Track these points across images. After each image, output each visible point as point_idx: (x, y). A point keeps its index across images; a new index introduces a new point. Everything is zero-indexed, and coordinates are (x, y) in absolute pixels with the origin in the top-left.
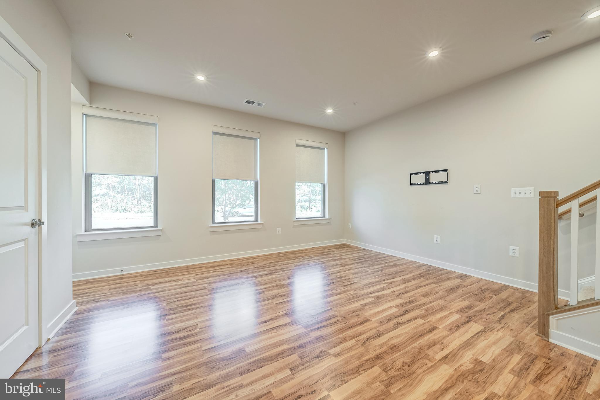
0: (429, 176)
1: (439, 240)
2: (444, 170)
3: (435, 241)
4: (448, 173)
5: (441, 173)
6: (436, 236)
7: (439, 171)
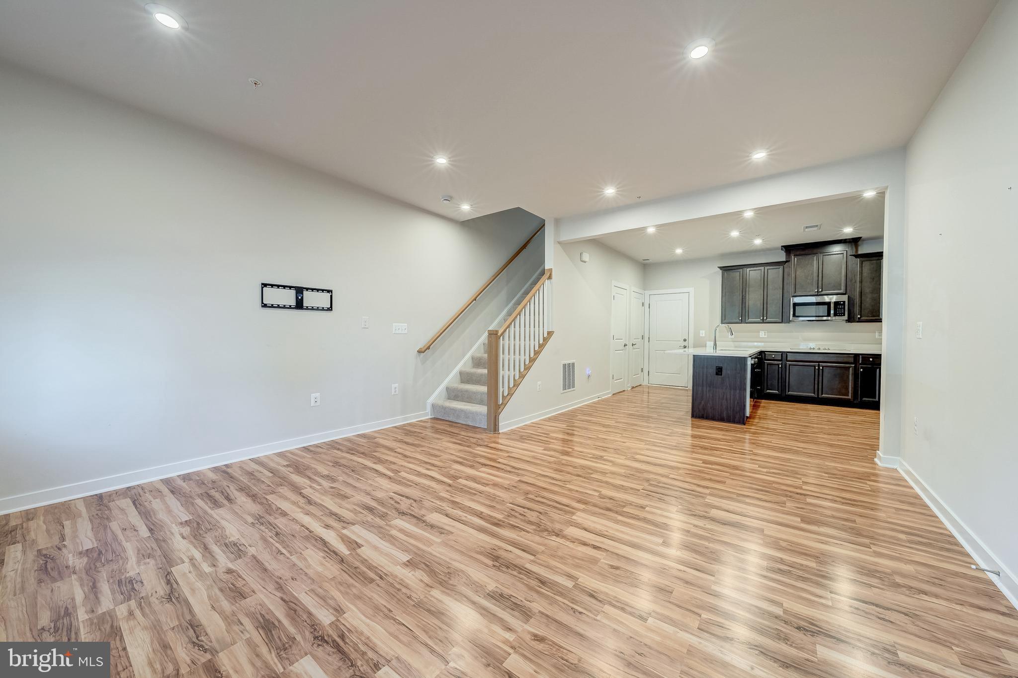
0: (303, 294)
1: (318, 400)
2: (326, 290)
3: (313, 403)
4: (331, 296)
5: (320, 294)
6: (313, 395)
7: (318, 290)
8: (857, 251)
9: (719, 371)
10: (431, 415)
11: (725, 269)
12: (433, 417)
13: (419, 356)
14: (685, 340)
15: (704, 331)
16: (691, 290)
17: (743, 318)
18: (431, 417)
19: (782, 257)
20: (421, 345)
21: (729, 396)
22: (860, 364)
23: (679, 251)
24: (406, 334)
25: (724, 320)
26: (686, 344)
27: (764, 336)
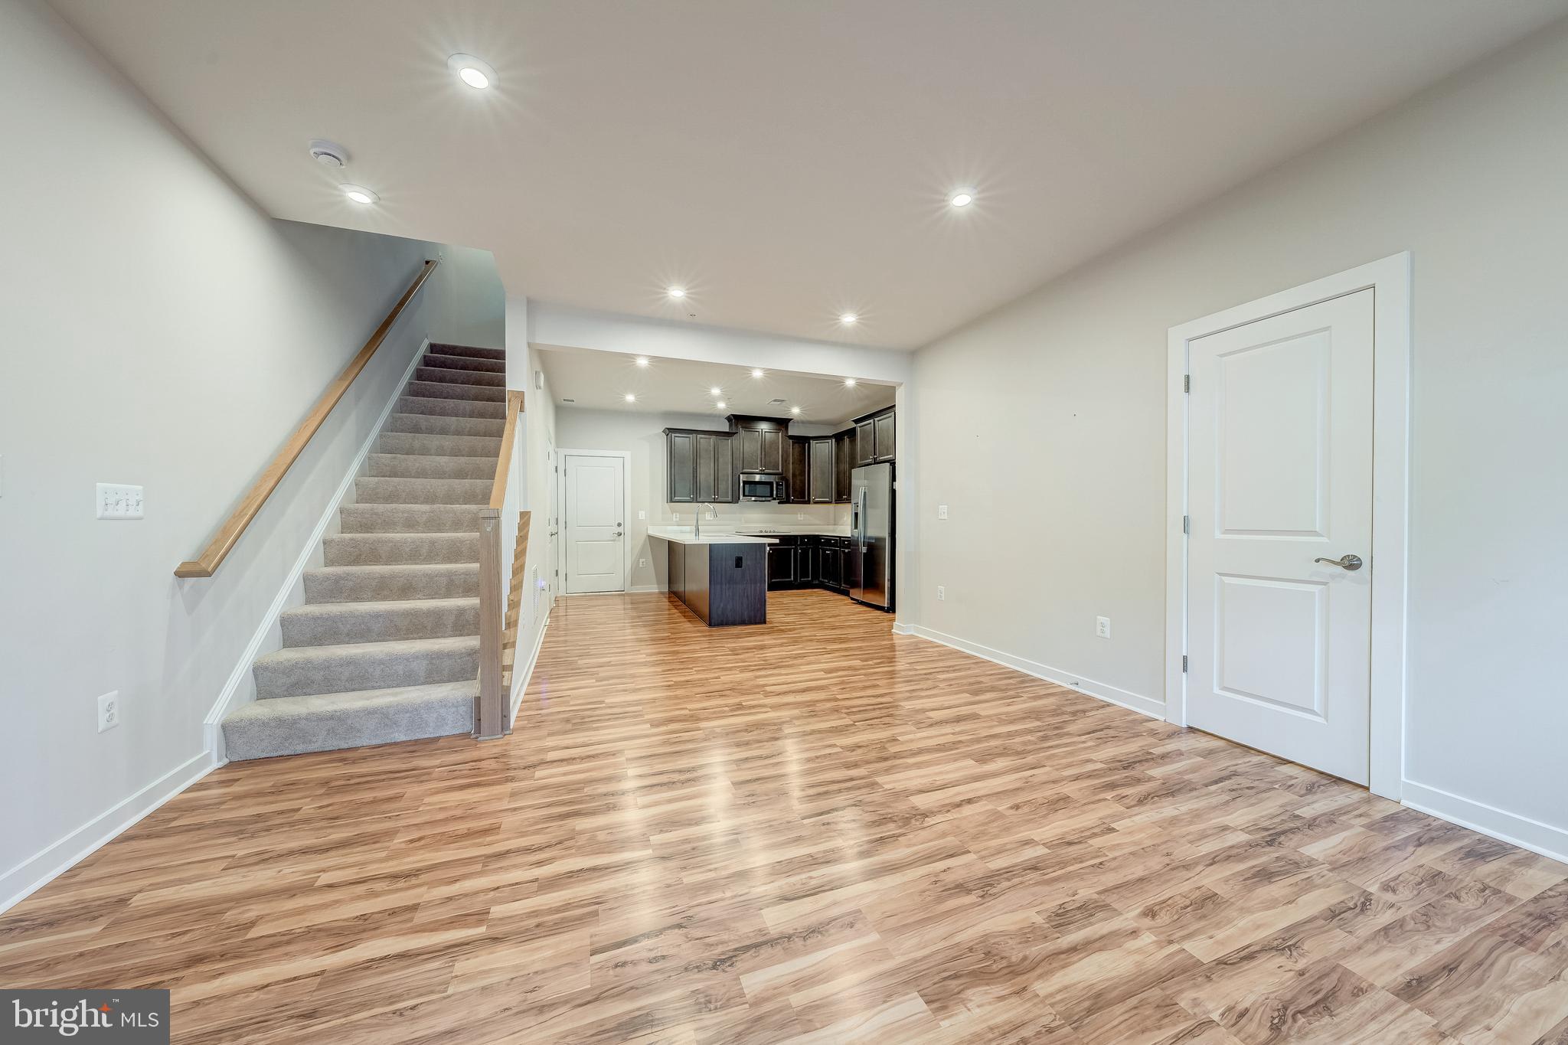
8: (787, 433)
9: (739, 562)
10: (219, 759)
11: (670, 431)
12: (226, 761)
13: (181, 587)
14: (619, 525)
15: (643, 512)
16: (627, 454)
17: (695, 496)
18: (221, 764)
19: (725, 427)
20: (183, 553)
21: (749, 593)
22: (800, 545)
23: (630, 398)
24: (140, 519)
25: (672, 497)
26: (620, 530)
27: (709, 518)
